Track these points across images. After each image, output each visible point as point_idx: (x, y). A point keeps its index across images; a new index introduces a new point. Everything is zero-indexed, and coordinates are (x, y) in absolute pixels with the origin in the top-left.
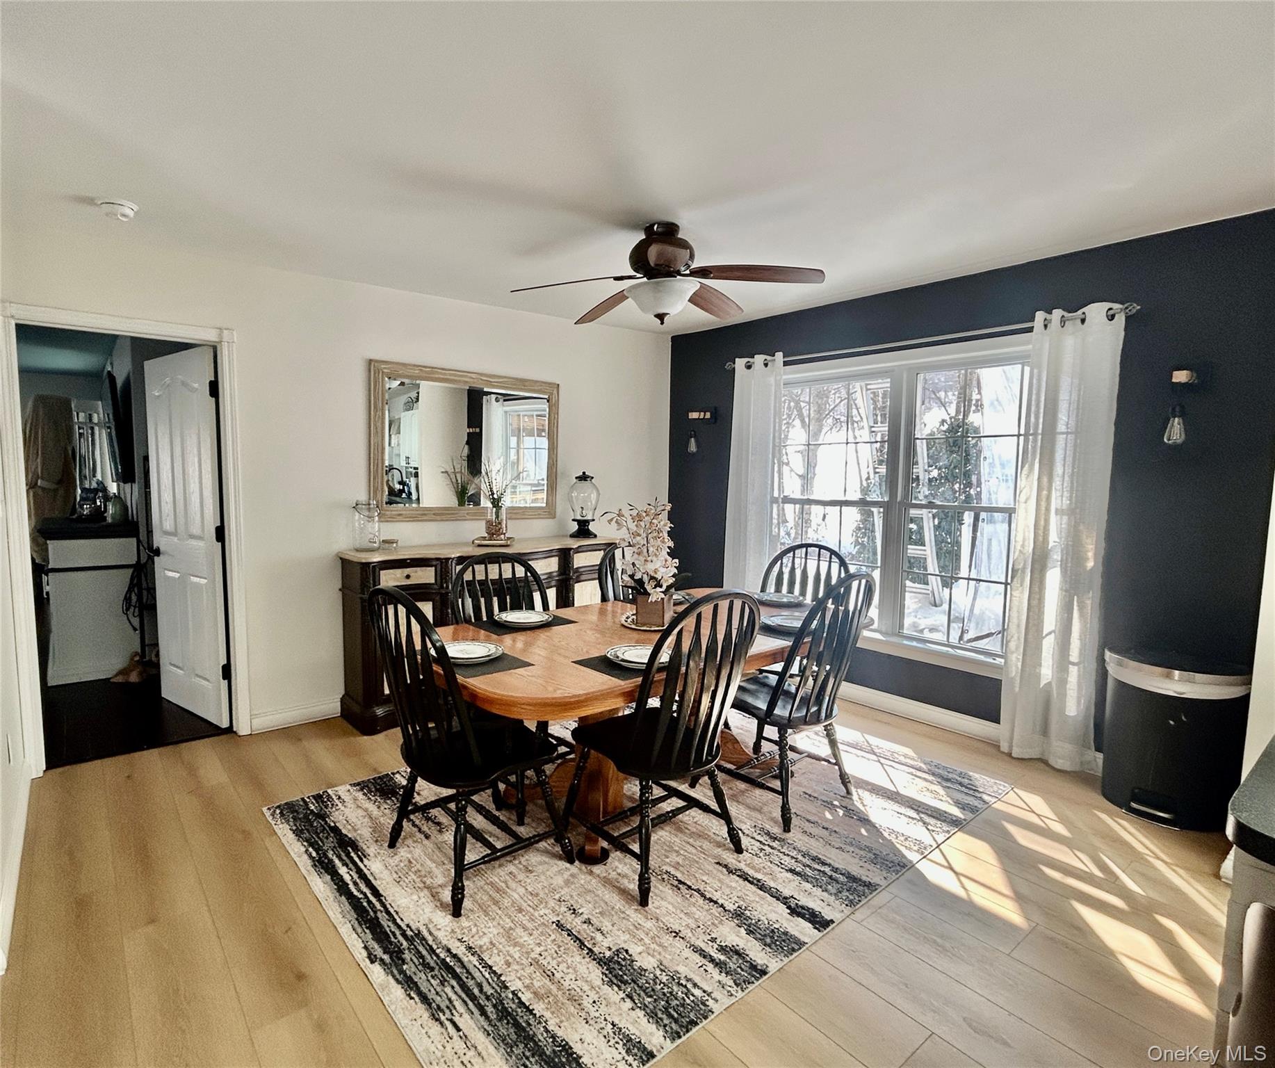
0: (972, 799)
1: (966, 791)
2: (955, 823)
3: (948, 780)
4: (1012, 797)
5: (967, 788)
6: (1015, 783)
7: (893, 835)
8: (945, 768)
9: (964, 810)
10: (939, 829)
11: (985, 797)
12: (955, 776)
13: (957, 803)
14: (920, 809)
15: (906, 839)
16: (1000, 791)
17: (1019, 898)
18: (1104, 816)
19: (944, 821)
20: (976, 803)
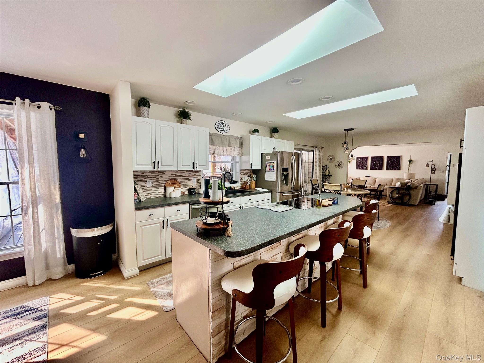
0: (39, 312)
1: (33, 311)
2: (44, 327)
3: (18, 314)
4: (52, 300)
5: (31, 310)
6: (48, 294)
7: (21, 359)
8: (10, 311)
9: (41, 319)
10: (40, 336)
11: (43, 308)
12: (19, 310)
13: (35, 319)
14: (20, 336)
15: (30, 354)
16: (46, 301)
17: (94, 330)
18: (85, 284)
19: (38, 331)
20: (43, 313)
